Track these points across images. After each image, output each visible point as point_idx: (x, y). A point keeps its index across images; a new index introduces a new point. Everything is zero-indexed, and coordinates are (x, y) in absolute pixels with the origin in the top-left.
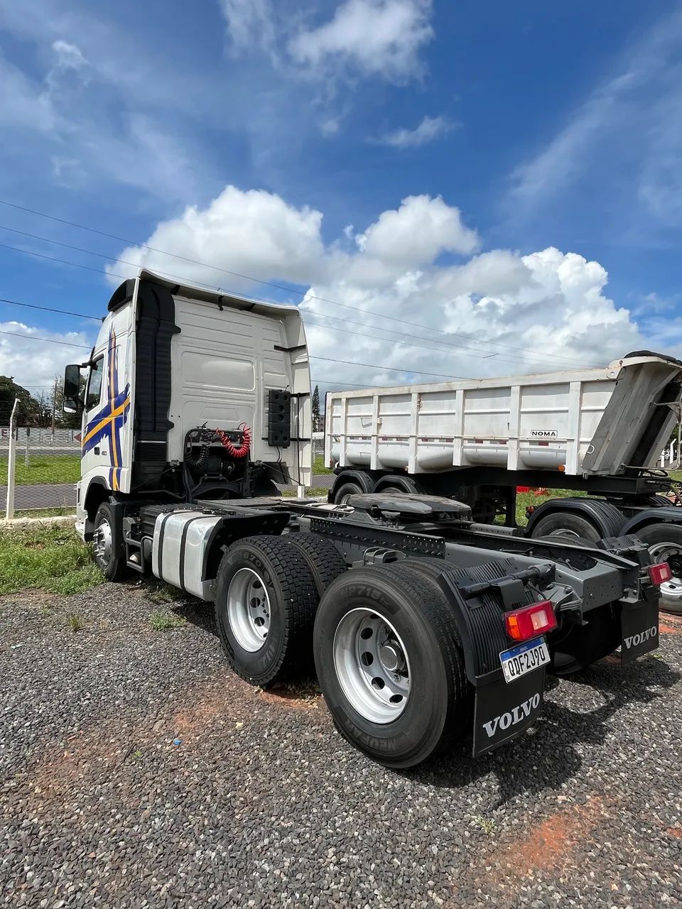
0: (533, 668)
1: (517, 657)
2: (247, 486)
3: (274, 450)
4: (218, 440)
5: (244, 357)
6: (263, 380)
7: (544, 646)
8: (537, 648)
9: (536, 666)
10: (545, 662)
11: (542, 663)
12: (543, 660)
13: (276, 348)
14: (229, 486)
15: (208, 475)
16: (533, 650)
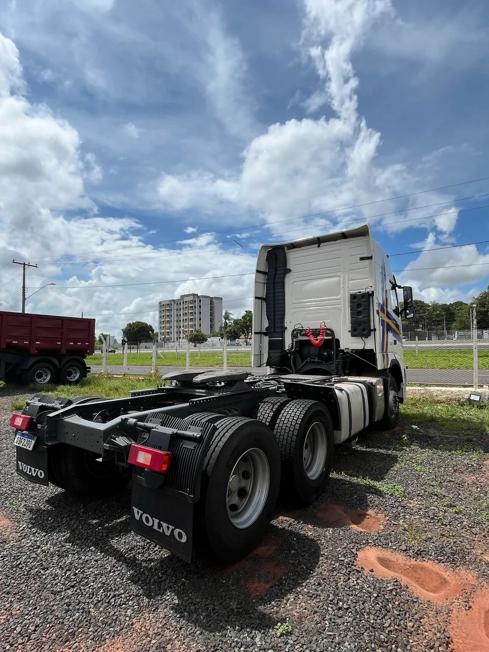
0: (23, 447)
1: (22, 437)
2: (333, 367)
3: (359, 340)
4: (306, 335)
5: (333, 274)
6: (348, 287)
7: (33, 442)
8: (31, 440)
9: (25, 447)
10: (29, 449)
11: (28, 448)
12: (29, 447)
13: (362, 259)
14: (324, 367)
15: (310, 359)
16: (29, 440)
